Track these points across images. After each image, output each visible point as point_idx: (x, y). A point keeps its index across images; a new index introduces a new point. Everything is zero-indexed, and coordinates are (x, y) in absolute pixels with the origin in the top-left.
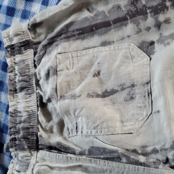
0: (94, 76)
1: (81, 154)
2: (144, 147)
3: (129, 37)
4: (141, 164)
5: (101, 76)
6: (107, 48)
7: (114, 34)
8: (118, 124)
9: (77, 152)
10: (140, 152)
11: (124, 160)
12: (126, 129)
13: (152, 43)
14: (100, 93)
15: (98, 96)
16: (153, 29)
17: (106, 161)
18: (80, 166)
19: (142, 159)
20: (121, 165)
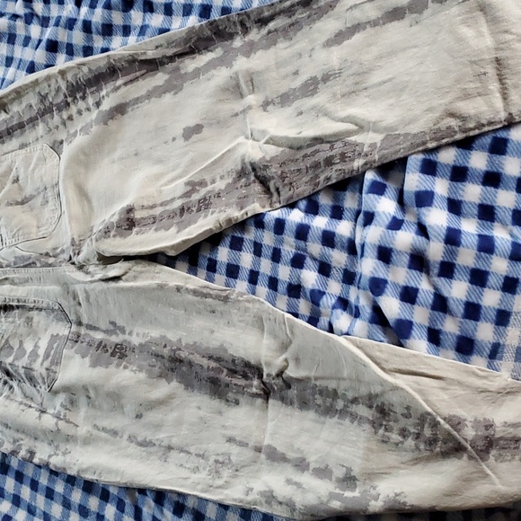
0: (13, 183)
1: (7, 266)
2: (55, 249)
3: (42, 137)
4: (50, 265)
5: (20, 182)
6: (23, 151)
7: (30, 135)
8: (34, 230)
9: (4, 265)
10: (51, 254)
11: (38, 265)
12: (40, 235)
13: (62, 142)
14: (19, 200)
15: (17, 203)
16: (61, 127)
17: (26, 269)
18: (6, 279)
19: (51, 260)
20: (37, 269)
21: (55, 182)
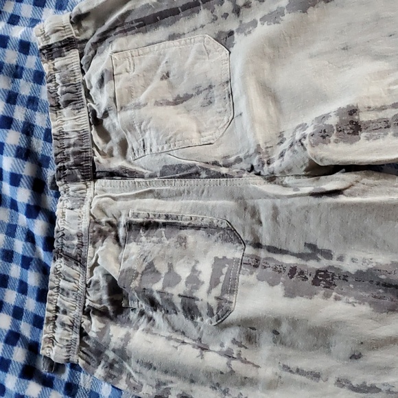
0: (162, 79)
1: (151, 176)
2: (226, 157)
3: (202, 26)
4: (223, 176)
5: (171, 78)
6: (176, 42)
7: (183, 25)
8: (195, 135)
9: (146, 175)
10: (221, 163)
11: (204, 175)
12: (204, 140)
13: (231, 33)
14: (171, 100)
15: (168, 103)
16: (232, 15)
17: (183, 180)
18: (151, 191)
19: (224, 170)
20: (200, 181)
21: (225, 79)
